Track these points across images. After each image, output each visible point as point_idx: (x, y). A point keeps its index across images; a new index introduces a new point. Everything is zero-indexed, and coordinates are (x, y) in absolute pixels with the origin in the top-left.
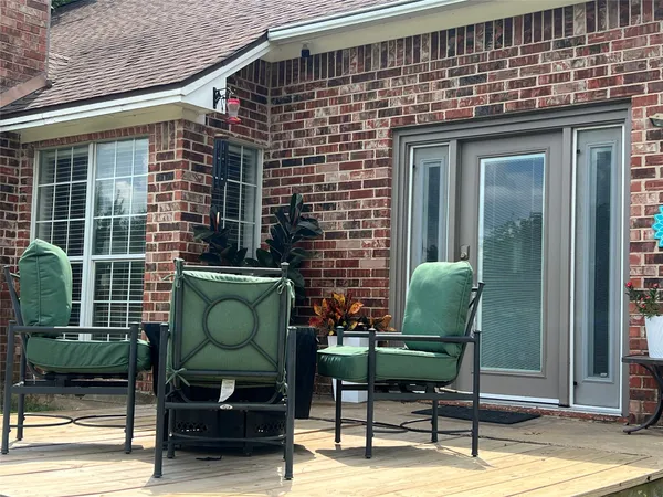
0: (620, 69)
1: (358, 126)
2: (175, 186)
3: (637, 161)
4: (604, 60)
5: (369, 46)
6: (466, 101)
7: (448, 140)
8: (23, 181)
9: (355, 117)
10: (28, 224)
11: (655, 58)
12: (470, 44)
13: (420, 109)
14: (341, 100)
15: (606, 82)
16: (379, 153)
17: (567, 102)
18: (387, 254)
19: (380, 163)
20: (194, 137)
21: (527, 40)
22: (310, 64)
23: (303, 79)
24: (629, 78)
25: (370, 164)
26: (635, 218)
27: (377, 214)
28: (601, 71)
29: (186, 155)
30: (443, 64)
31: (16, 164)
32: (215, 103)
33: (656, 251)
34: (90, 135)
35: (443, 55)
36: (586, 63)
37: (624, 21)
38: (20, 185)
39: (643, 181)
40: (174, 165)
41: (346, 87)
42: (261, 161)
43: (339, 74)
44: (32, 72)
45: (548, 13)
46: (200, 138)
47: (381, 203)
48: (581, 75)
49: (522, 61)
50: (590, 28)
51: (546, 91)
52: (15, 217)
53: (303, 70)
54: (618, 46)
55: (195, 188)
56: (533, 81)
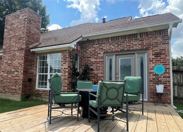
0: (146, 44)
1: (97, 52)
2: (67, 61)
3: (150, 59)
4: (143, 42)
5: (99, 39)
6: (118, 48)
7: (114, 55)
8: (36, 60)
9: (97, 51)
10: (37, 68)
11: (153, 42)
12: (118, 39)
13: (109, 49)
14: (94, 48)
15: (144, 46)
16: (101, 57)
17: (137, 49)
18: (103, 73)
19: (102, 58)
20: (70, 53)
21: (129, 38)
22: (88, 42)
23: (87, 44)
24: (148, 45)
25: (100, 58)
26: (150, 68)
27: (101, 67)
28: (143, 44)
29: (69, 56)
30: (113, 42)
31: (35, 57)
32: (75, 47)
33: (154, 74)
34: (49, 52)
35: (113, 41)
36: (140, 43)
37: (147, 36)
38: (35, 61)
39: (151, 62)
40: (67, 58)
41: (95, 46)
42: (79, 58)
43: (94, 43)
44: (37, 41)
45: (133, 34)
46: (71, 53)
47: (102, 65)
48: (139, 44)
49: (128, 42)
50: (141, 37)
51: (133, 47)
52: (34, 66)
53: (87, 43)
54: (146, 40)
55: (70, 62)
56: (130, 45)
